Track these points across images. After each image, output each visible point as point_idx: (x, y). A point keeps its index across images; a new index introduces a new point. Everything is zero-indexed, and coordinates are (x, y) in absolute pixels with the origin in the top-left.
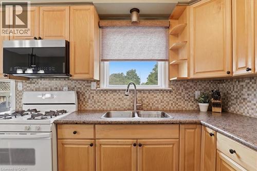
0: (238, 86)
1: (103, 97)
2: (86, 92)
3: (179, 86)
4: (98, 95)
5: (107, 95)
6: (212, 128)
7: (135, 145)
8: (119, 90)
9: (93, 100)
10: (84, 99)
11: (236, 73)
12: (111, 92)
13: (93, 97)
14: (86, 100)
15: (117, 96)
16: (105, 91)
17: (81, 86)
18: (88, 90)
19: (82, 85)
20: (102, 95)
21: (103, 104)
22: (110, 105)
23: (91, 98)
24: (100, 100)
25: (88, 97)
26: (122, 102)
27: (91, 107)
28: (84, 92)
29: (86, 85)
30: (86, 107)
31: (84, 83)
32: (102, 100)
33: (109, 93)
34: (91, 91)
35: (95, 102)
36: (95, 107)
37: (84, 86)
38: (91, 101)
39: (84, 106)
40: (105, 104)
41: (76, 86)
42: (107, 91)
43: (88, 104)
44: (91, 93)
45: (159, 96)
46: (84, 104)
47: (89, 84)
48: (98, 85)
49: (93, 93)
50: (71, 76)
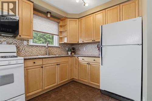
0: (78, 46)
1: (31, 49)
2: (20, 46)
3: (62, 46)
4: (28, 48)
5: (33, 48)
6: (77, 56)
7: (57, 65)
8: (39, 46)
9: (25, 51)
10: (19, 50)
11: (80, 42)
12: (35, 46)
13: (25, 49)
14: (20, 51)
15: (38, 49)
16: (32, 46)
17: (16, 43)
18: (21, 45)
19: (18, 42)
20: (30, 48)
21: (31, 53)
22: (35, 53)
23: (24, 50)
24: (29, 51)
25: (21, 49)
26: (40, 52)
27: (24, 55)
28: (19, 46)
29: (20, 42)
30: (20, 55)
31: (19, 41)
32: (30, 51)
33: (34, 47)
34: (24, 46)
35: (26, 52)
36: (26, 55)
37: (19, 43)
38: (24, 51)
39: (19, 54)
40: (32, 53)
41: (13, 42)
42: (33, 46)
43: (21, 53)
44: (24, 47)
45: (55, 49)
46: (19, 53)
47: (22, 42)
48: (28, 42)
49: (25, 47)
50: (20, 36)
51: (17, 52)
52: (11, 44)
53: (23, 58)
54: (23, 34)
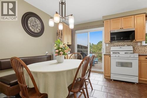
10: (134, 49)
18: (136, 46)
19: (134, 44)
20: (143, 48)
21: (144, 51)
23: (138, 49)
43: (136, 51)
48: (141, 44)
50: (136, 40)
51: (133, 51)
52: (129, 46)
53: (138, 54)
54: (137, 39)
